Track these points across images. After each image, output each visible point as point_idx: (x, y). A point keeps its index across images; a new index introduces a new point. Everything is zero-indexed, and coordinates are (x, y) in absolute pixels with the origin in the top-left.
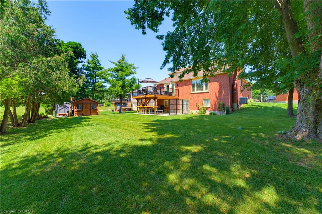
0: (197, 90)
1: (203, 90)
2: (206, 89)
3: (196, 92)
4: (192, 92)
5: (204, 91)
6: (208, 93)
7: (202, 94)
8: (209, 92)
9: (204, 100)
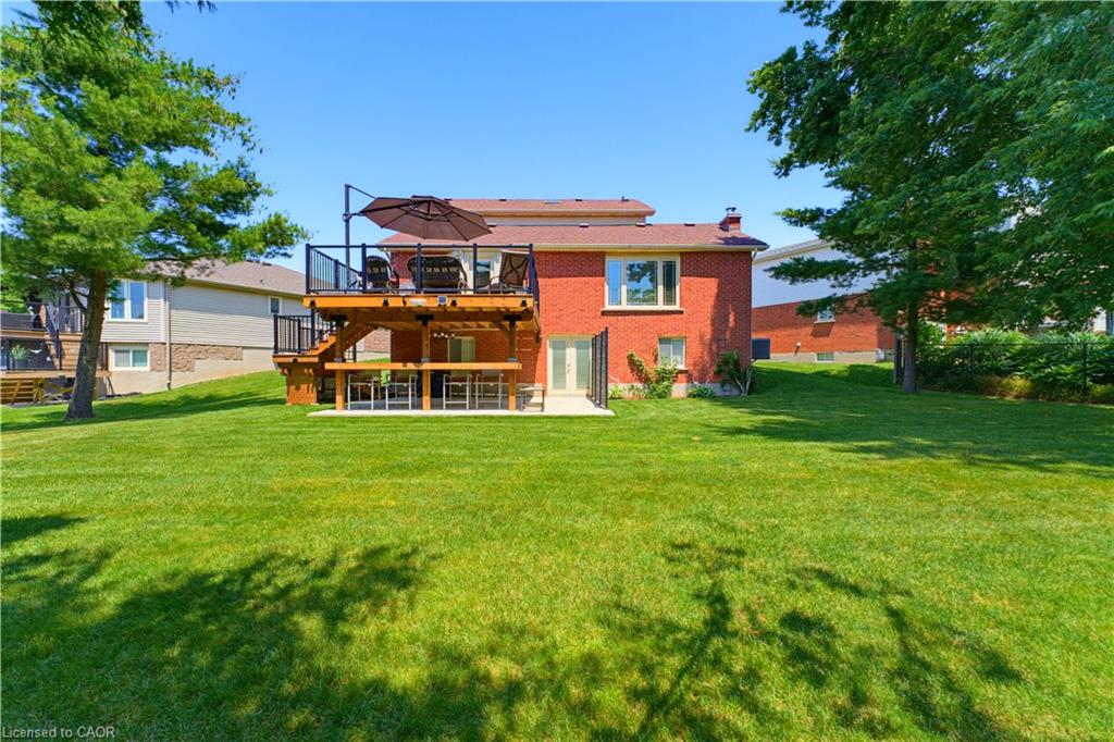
0: (631, 300)
1: (654, 300)
2: (669, 299)
3: (625, 306)
4: (608, 307)
5: (661, 306)
6: (681, 316)
7: (655, 317)
8: (681, 312)
9: (663, 341)
